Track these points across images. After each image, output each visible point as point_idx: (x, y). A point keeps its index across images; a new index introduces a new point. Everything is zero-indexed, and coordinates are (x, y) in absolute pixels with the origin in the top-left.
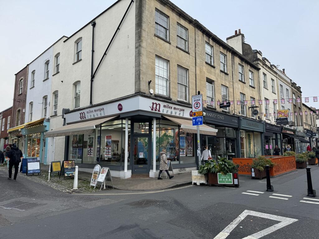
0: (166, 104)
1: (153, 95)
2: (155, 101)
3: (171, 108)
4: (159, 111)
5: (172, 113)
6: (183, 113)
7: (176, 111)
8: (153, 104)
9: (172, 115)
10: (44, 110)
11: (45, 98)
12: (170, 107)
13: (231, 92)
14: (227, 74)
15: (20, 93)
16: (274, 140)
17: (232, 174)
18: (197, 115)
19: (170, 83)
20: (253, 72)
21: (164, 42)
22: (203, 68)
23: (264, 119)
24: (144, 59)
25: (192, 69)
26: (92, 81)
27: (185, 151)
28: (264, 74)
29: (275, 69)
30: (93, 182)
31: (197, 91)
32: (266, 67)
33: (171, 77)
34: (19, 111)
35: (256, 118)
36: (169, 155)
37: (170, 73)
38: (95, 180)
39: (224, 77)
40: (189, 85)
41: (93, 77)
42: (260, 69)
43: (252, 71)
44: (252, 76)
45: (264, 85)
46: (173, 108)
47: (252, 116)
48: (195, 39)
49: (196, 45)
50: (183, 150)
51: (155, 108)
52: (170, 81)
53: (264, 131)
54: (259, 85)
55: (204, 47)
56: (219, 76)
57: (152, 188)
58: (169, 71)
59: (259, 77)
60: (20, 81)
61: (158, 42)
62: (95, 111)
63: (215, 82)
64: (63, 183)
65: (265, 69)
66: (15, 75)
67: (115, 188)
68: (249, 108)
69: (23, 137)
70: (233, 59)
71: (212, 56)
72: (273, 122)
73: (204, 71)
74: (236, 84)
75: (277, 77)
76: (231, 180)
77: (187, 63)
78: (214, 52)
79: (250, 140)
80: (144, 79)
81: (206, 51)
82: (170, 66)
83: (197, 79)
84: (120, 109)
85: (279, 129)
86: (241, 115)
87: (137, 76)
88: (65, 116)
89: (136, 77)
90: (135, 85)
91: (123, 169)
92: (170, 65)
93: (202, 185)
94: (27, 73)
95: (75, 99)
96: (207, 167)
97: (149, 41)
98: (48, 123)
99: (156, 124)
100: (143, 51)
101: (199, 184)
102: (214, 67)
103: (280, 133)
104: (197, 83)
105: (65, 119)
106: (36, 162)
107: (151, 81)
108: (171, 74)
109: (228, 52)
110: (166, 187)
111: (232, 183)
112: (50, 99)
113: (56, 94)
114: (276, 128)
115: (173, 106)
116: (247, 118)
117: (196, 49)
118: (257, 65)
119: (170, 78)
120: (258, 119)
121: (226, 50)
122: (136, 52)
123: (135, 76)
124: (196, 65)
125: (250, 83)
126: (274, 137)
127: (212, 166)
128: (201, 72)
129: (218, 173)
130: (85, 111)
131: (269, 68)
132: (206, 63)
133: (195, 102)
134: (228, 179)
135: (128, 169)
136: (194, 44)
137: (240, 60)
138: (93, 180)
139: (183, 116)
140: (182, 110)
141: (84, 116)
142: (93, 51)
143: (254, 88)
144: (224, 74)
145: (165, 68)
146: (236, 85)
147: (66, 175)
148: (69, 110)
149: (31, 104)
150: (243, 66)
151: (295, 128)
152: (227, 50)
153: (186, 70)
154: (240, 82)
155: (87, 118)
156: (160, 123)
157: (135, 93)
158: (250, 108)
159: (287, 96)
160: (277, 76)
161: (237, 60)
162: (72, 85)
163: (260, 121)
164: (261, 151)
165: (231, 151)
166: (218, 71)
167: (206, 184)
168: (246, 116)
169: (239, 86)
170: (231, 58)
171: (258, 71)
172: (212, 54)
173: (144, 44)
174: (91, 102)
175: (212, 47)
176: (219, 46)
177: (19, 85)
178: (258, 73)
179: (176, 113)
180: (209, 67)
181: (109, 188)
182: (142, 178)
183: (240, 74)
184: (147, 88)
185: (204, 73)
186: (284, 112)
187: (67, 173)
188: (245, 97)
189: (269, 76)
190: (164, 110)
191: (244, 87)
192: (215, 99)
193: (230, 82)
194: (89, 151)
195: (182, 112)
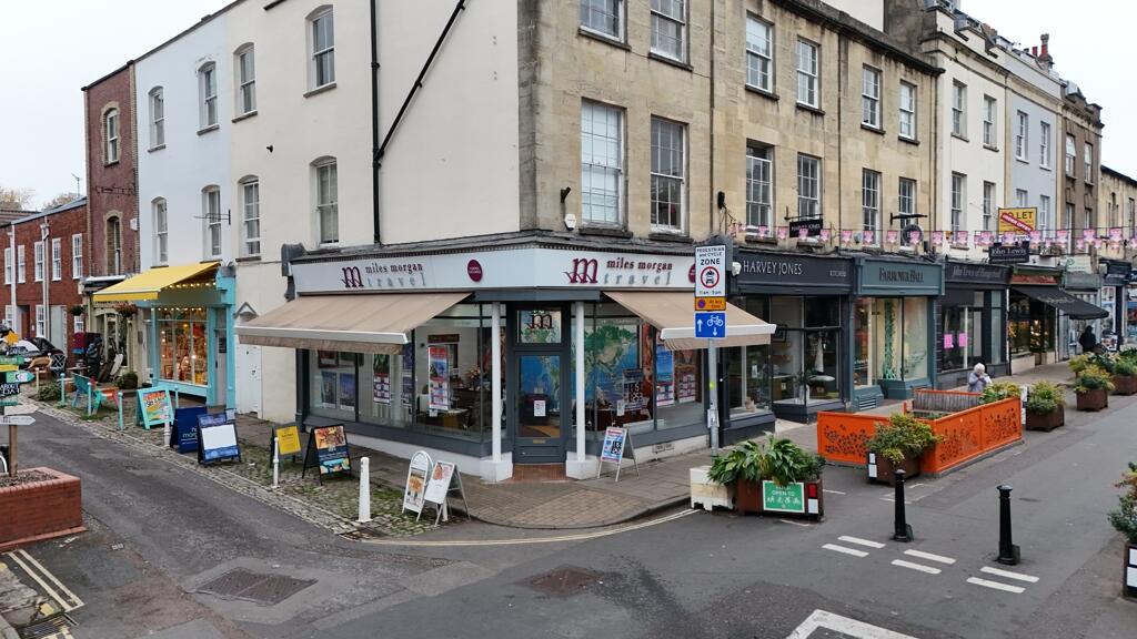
0: (613, 257)
1: (576, 231)
2: (581, 255)
3: (632, 265)
4: (594, 281)
5: (632, 280)
6: (669, 274)
7: (646, 272)
8: (576, 262)
9: (634, 285)
10: (210, 231)
11: (212, 193)
12: (627, 263)
13: (830, 174)
14: (818, 113)
15: (111, 161)
16: (978, 315)
17: (802, 484)
18: (708, 306)
19: (626, 182)
20: (916, 86)
21: (608, 49)
22: (737, 111)
23: (945, 249)
24: (548, 121)
25: (699, 122)
26: (377, 166)
27: (672, 388)
28: (959, 85)
29: (1002, 60)
30: (411, 500)
31: (716, 193)
32: (968, 56)
33: (630, 164)
34: (113, 220)
35: (916, 250)
36: (623, 407)
37: (626, 149)
38: (416, 495)
39: (808, 124)
40: (688, 178)
41: (379, 154)
42: (943, 71)
43: (914, 83)
44: (911, 101)
45: (957, 126)
46: (636, 265)
47: (902, 244)
48: (712, 14)
49: (716, 34)
50: (666, 385)
51: (581, 276)
52: (626, 174)
53: (940, 290)
54: (933, 130)
55: (742, 34)
56: (792, 127)
57: (579, 520)
58: (624, 142)
59: (936, 101)
60: (106, 114)
61: (590, 53)
62: (394, 269)
63: (776, 148)
64: (320, 498)
65: (964, 66)
66: (83, 89)
67: (474, 519)
68: (892, 218)
69: (141, 312)
70: (842, 55)
71: (771, 58)
72: (978, 255)
73: (740, 118)
74: (850, 140)
75: (1006, 88)
76: (800, 499)
77: (683, 104)
78: (778, 44)
79: (891, 321)
80: (549, 185)
81: (748, 44)
82: (626, 127)
83: (715, 153)
84: (476, 277)
85: (998, 275)
86: (860, 247)
87: (527, 178)
88: (294, 269)
89: (521, 181)
90: (521, 205)
91: (490, 453)
92: (629, 124)
93: (718, 510)
94: (132, 90)
95: (319, 214)
96: (734, 464)
97: (562, 56)
98: (230, 280)
99: (585, 317)
100: (545, 97)
101: (711, 509)
102: (773, 98)
103: (1001, 288)
104: (715, 165)
105: (291, 279)
106: (225, 423)
107: (569, 189)
108: (630, 151)
109: (827, 32)
110: (617, 517)
111: (803, 511)
112: (231, 199)
113: (249, 186)
114: (988, 275)
115: (637, 259)
116: (883, 253)
117: (715, 47)
118: (934, 55)
119: (626, 167)
120: (921, 251)
121: (819, 27)
122: (520, 97)
123: (521, 176)
124: (712, 106)
125: (905, 128)
126: (979, 303)
127: (748, 461)
128: (728, 124)
129: (765, 482)
130: (361, 264)
131: (979, 58)
132: (748, 90)
133: (706, 266)
134: (792, 499)
135: (503, 451)
136: (709, 31)
137: (869, 52)
138: (409, 493)
139: (668, 283)
140: (664, 268)
141: (356, 277)
142: (375, 66)
143: (915, 143)
144: (808, 115)
145: (612, 132)
146: (849, 146)
147: (324, 470)
148: (302, 247)
149: (159, 205)
150: (881, 71)
151: (1063, 262)
152: (823, 28)
153: (681, 128)
154: (864, 132)
155: (367, 287)
156: (598, 314)
157: (521, 231)
158: (896, 217)
159: (1043, 147)
160: (1010, 83)
161: (859, 54)
162: (308, 167)
163: (930, 255)
164: (925, 358)
165: (821, 369)
166: (786, 109)
167: (731, 507)
168: (882, 246)
169: (862, 145)
170: (836, 53)
171: (936, 78)
172: (767, 52)
173: (546, 73)
174: (377, 237)
175: (770, 25)
176: (793, 17)
177: (103, 130)
178: (933, 88)
179: (644, 280)
180: (759, 101)
181: (457, 516)
182: (545, 481)
183: (869, 102)
184: (558, 212)
185: (741, 126)
186: (1020, 216)
187: (326, 463)
188: (881, 182)
189: (978, 86)
190: (609, 275)
191: (877, 147)
192: (775, 207)
193: (829, 137)
194: (379, 387)
195: (666, 271)
